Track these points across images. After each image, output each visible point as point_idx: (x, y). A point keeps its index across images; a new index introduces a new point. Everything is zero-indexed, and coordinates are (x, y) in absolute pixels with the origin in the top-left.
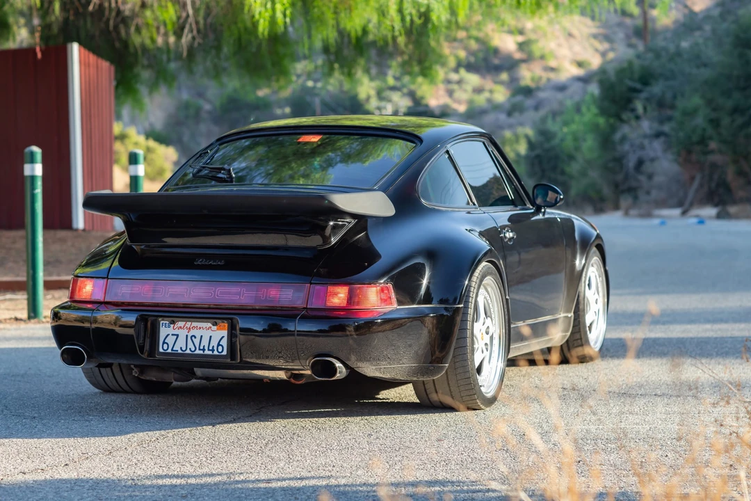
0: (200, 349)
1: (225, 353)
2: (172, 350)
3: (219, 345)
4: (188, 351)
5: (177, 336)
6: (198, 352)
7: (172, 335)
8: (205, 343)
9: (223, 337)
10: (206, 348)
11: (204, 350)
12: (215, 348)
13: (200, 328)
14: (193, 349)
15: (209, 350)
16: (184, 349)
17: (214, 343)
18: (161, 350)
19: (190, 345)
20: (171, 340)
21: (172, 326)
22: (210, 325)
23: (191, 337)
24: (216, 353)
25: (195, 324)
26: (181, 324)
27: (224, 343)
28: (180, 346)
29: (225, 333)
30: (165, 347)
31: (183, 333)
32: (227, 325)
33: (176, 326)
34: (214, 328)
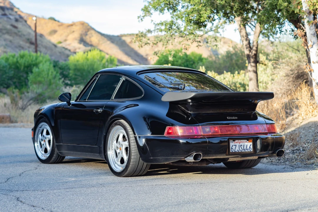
0: (244, 150)
1: (252, 151)
2: (235, 151)
3: (250, 148)
4: (240, 151)
5: (236, 145)
6: (243, 151)
7: (234, 145)
8: (245, 147)
9: (251, 145)
10: (246, 149)
11: (245, 150)
12: (249, 149)
13: (243, 142)
14: (241, 150)
15: (247, 150)
16: (238, 150)
17: (248, 147)
18: (231, 151)
19: (240, 149)
20: (234, 147)
21: (234, 142)
22: (246, 141)
23: (241, 146)
24: (249, 151)
25: (241, 141)
26: (237, 141)
27: (251, 147)
28: (237, 149)
29: (251, 143)
30: (232, 150)
31: (238, 144)
32: (251, 140)
33: (235, 142)
34: (248, 142)
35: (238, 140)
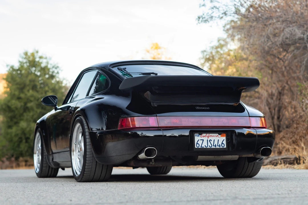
0: (214, 146)
1: (225, 147)
2: (201, 147)
3: (222, 143)
4: (209, 147)
5: (203, 140)
7: (201, 140)
8: (216, 143)
9: (224, 140)
11: (216, 146)
12: (221, 145)
13: (213, 136)
14: (211, 146)
15: (218, 146)
16: (206, 146)
17: (220, 143)
18: (196, 147)
19: (209, 144)
20: (200, 142)
21: (200, 136)
22: (217, 134)
23: (210, 141)
24: (221, 147)
25: (210, 135)
26: (204, 135)
27: (225, 142)
28: (204, 145)
29: (224, 138)
30: (198, 145)
31: (205, 139)
32: (225, 134)
33: (202, 136)
34: (220, 136)
35: (207, 133)
